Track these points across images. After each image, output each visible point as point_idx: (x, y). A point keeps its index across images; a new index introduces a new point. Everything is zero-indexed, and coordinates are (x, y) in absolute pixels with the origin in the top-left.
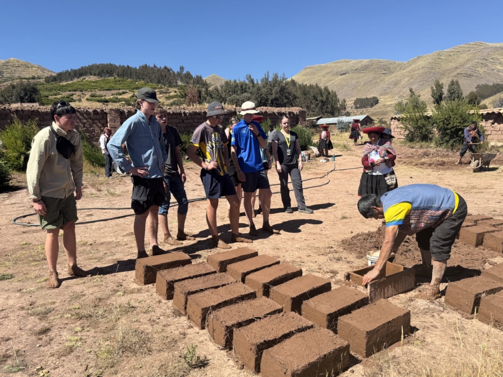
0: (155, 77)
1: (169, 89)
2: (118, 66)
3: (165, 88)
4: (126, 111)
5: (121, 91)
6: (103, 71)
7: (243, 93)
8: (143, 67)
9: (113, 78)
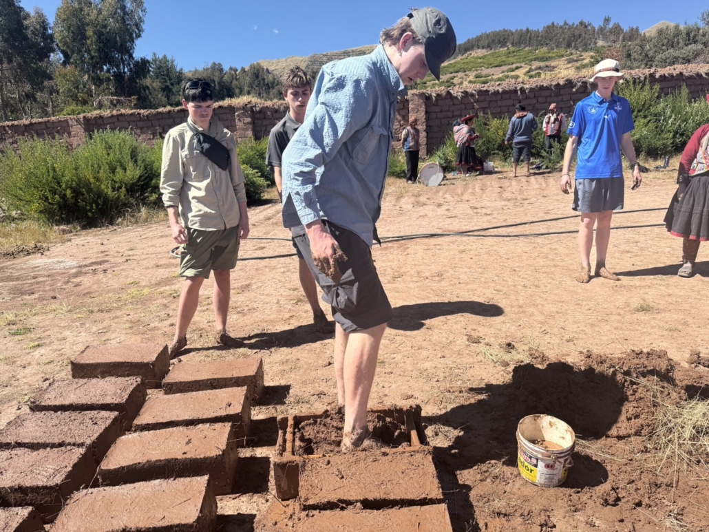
1: (583, 54)
2: (514, 31)
3: (576, 53)
4: (434, 95)
5: (514, 66)
8: (548, 27)
9: (506, 48)
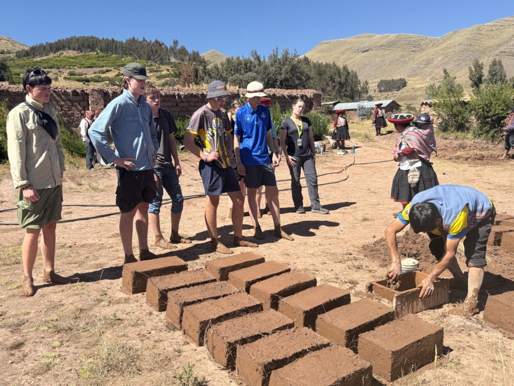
0: (144, 53)
1: (161, 66)
2: (101, 39)
3: (155, 66)
4: (110, 92)
5: (104, 69)
6: (83, 45)
7: (247, 72)
8: (130, 40)
9: (95, 53)
